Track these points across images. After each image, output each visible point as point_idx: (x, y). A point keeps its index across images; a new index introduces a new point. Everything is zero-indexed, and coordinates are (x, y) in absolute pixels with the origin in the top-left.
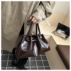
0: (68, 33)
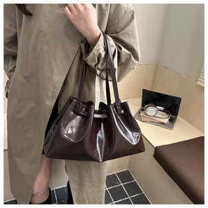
0: (172, 109)
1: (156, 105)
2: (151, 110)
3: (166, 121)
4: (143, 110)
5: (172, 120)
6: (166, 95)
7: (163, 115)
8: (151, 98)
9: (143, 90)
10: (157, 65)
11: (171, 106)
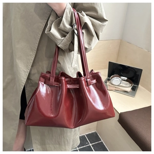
0: (134, 79)
1: (120, 76)
2: (116, 80)
3: (129, 89)
4: (109, 80)
5: (134, 89)
6: (129, 67)
7: (126, 84)
8: (116, 70)
9: (109, 62)
10: (121, 40)
11: (133, 76)
